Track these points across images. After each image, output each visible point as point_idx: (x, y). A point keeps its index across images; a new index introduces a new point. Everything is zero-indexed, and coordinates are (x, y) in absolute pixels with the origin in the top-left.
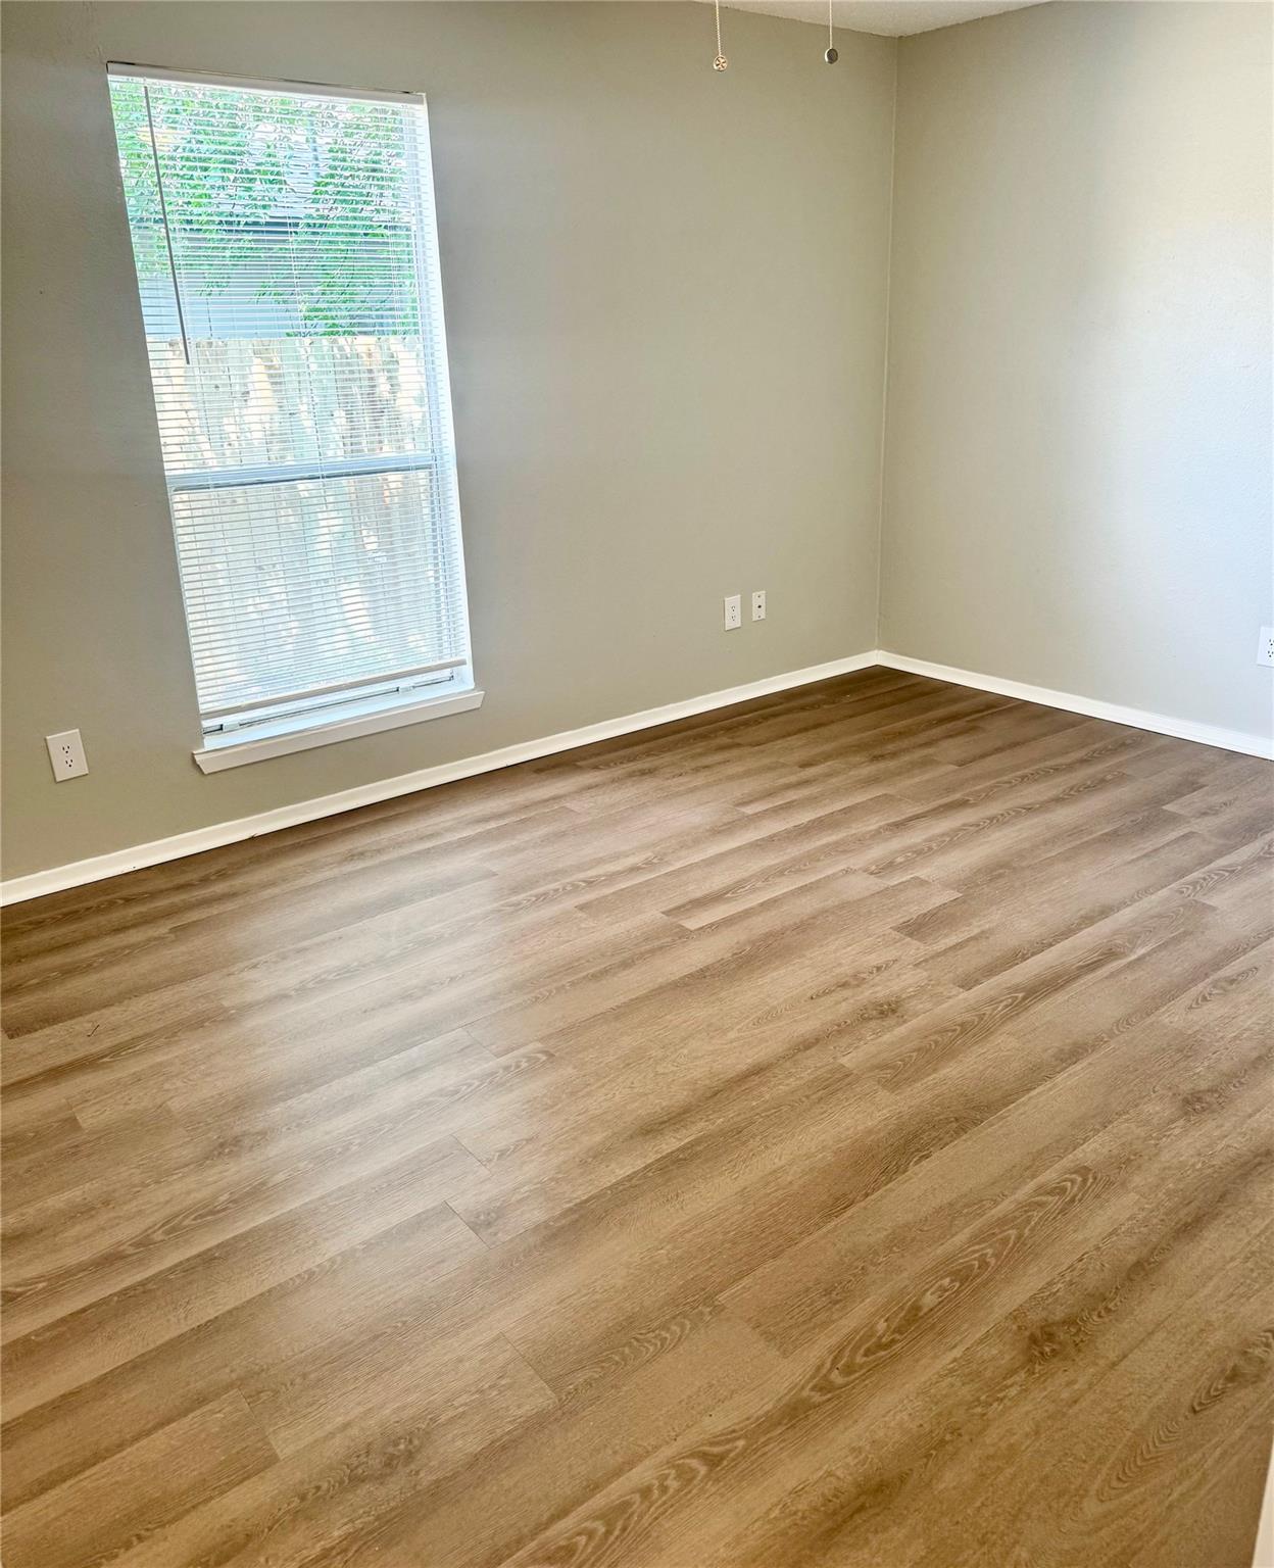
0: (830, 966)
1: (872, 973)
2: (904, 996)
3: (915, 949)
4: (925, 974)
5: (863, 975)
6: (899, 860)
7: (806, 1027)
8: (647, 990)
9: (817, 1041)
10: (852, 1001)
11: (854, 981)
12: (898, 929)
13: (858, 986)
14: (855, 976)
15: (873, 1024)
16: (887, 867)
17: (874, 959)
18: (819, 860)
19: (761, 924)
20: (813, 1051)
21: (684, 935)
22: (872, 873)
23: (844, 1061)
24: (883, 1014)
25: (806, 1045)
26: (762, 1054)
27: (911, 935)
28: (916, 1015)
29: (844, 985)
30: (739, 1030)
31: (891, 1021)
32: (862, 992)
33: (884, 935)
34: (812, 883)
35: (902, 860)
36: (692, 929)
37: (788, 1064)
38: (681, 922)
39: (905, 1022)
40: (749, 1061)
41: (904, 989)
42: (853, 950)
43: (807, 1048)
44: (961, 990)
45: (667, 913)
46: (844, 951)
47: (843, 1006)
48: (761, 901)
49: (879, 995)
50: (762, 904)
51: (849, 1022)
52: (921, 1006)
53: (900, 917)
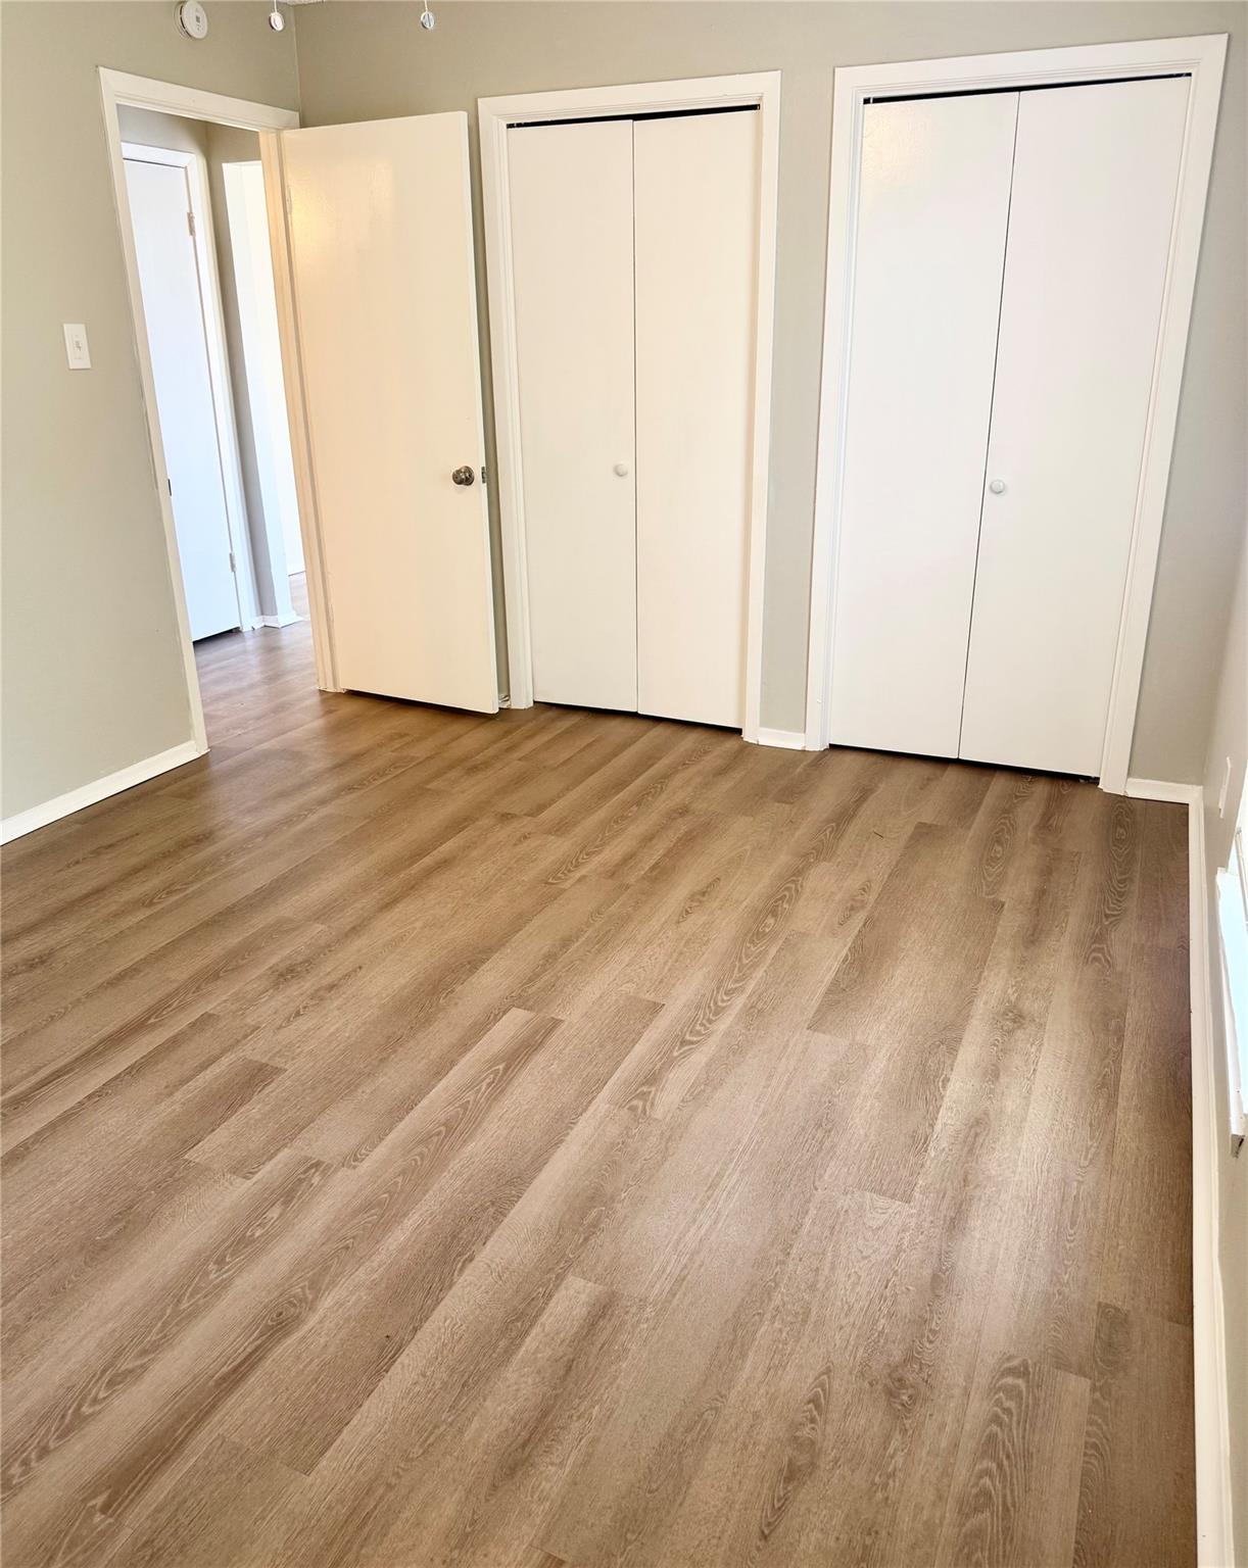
0: (349, 1004)
1: (305, 1007)
2: (271, 991)
3: (254, 1050)
4: (248, 1020)
5: (314, 1002)
6: (274, 1213)
7: (360, 943)
8: (513, 940)
9: (346, 935)
10: (321, 974)
11: (319, 997)
12: (278, 1071)
13: (317, 991)
14: (322, 999)
15: (300, 959)
16: (291, 1192)
17: (303, 1024)
18: (403, 1172)
19: (441, 1035)
20: (348, 927)
21: (519, 1000)
22: (317, 1165)
23: (322, 927)
24: (291, 970)
25: (355, 931)
26: (389, 917)
27: (262, 1067)
28: (259, 978)
29: (332, 987)
30: (415, 928)
31: (282, 967)
32: (313, 985)
33: (293, 1059)
34: (401, 1119)
35: (269, 1215)
36: (514, 1011)
37: (365, 915)
38: (532, 1014)
39: (271, 968)
40: (397, 910)
41: (271, 997)
42: (328, 1029)
43: (354, 928)
44: (212, 1012)
45: (556, 1023)
46: (337, 1026)
47: (330, 969)
48: (456, 1068)
49: (296, 987)
50: (453, 1063)
51: (322, 956)
52: (255, 986)
53: (274, 1091)
